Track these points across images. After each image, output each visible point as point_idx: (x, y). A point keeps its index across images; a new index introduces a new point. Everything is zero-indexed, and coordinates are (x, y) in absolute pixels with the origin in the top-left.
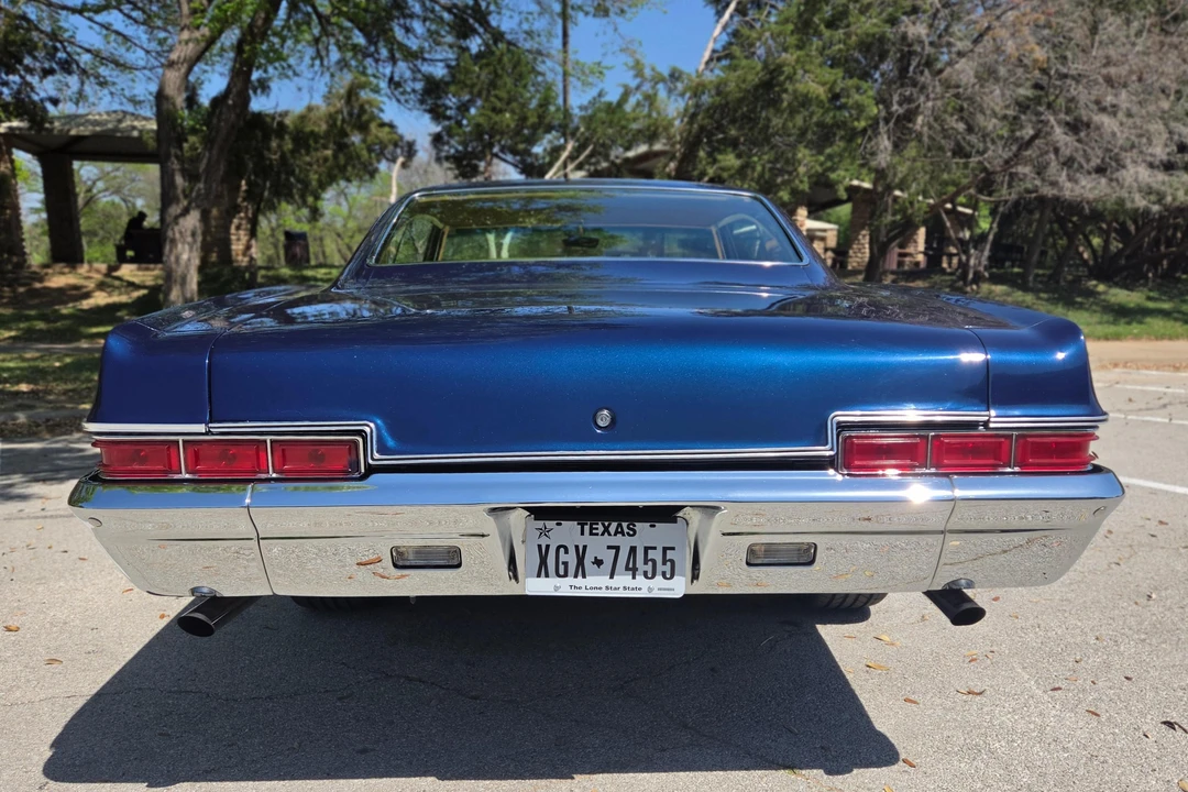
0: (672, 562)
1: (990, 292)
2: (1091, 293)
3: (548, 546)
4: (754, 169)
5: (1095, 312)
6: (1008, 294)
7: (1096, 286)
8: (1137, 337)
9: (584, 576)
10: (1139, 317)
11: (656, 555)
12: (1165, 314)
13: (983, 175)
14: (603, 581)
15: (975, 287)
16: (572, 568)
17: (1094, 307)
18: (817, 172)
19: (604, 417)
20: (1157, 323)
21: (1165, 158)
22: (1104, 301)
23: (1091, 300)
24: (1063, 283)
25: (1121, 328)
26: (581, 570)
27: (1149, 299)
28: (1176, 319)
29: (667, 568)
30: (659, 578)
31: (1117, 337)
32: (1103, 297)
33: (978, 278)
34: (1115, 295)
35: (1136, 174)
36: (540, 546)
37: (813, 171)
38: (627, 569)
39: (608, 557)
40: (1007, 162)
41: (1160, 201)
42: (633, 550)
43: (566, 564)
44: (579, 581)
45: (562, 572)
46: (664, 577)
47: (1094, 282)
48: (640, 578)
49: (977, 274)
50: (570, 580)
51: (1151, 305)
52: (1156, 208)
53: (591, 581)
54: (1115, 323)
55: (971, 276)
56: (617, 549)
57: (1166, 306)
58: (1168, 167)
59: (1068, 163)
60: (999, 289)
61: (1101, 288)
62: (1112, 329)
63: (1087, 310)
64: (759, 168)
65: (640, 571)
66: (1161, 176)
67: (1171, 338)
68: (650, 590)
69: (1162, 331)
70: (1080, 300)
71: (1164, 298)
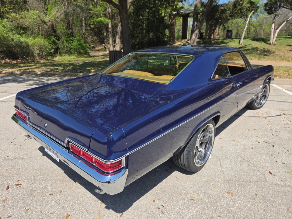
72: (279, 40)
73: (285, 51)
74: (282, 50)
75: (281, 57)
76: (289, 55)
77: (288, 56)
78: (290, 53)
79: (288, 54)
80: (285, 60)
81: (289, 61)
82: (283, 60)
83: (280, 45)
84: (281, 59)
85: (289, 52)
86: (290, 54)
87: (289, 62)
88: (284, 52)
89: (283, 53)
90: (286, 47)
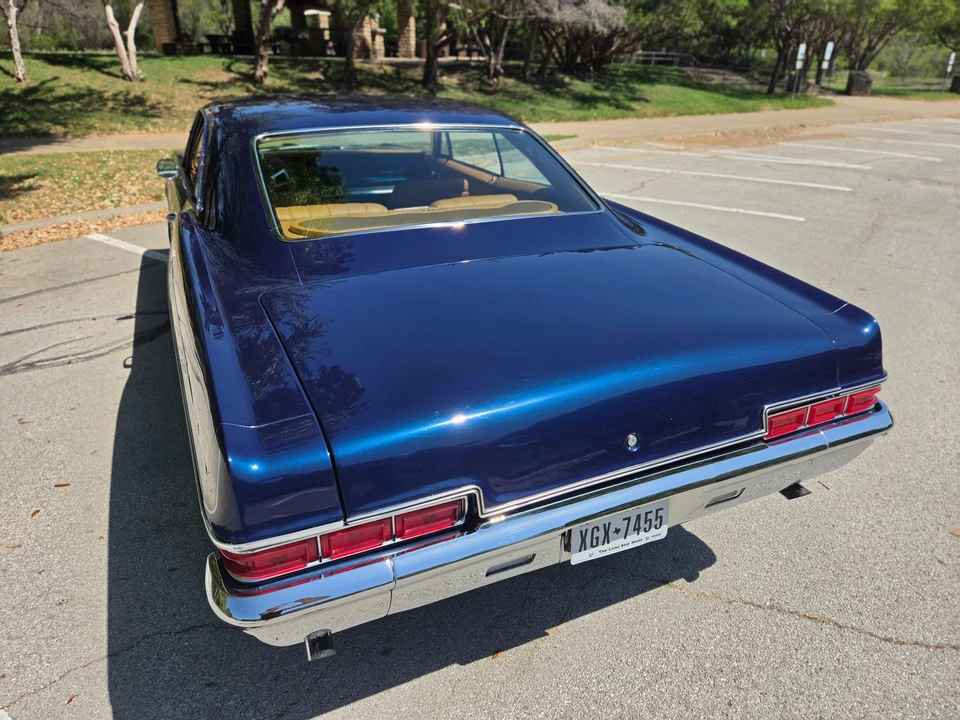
0: (661, 517)
1: (506, 84)
2: (563, 85)
3: (586, 530)
5: (569, 99)
6: (517, 86)
7: (563, 78)
9: (608, 542)
10: (593, 103)
11: (652, 516)
12: (605, 100)
14: (622, 541)
15: (495, 80)
16: (601, 540)
17: (567, 96)
19: (632, 440)
20: (605, 108)
22: (572, 90)
23: (565, 90)
24: (546, 76)
26: (607, 539)
27: (596, 88)
28: (611, 105)
29: (658, 522)
30: (653, 529)
31: (585, 119)
32: (570, 87)
33: (497, 74)
34: (576, 85)
36: (581, 532)
38: (635, 530)
39: (623, 525)
42: (639, 516)
43: (597, 538)
44: (606, 546)
45: (594, 544)
46: (656, 528)
47: (562, 75)
48: (642, 533)
49: (496, 69)
50: (600, 547)
51: (599, 94)
53: (613, 544)
54: (580, 108)
55: (492, 72)
56: (629, 519)
57: (606, 94)
60: (511, 81)
61: (567, 79)
62: (582, 113)
63: (564, 97)
65: (642, 529)
68: (647, 538)
70: (558, 90)
71: (603, 87)
83: (159, 80)
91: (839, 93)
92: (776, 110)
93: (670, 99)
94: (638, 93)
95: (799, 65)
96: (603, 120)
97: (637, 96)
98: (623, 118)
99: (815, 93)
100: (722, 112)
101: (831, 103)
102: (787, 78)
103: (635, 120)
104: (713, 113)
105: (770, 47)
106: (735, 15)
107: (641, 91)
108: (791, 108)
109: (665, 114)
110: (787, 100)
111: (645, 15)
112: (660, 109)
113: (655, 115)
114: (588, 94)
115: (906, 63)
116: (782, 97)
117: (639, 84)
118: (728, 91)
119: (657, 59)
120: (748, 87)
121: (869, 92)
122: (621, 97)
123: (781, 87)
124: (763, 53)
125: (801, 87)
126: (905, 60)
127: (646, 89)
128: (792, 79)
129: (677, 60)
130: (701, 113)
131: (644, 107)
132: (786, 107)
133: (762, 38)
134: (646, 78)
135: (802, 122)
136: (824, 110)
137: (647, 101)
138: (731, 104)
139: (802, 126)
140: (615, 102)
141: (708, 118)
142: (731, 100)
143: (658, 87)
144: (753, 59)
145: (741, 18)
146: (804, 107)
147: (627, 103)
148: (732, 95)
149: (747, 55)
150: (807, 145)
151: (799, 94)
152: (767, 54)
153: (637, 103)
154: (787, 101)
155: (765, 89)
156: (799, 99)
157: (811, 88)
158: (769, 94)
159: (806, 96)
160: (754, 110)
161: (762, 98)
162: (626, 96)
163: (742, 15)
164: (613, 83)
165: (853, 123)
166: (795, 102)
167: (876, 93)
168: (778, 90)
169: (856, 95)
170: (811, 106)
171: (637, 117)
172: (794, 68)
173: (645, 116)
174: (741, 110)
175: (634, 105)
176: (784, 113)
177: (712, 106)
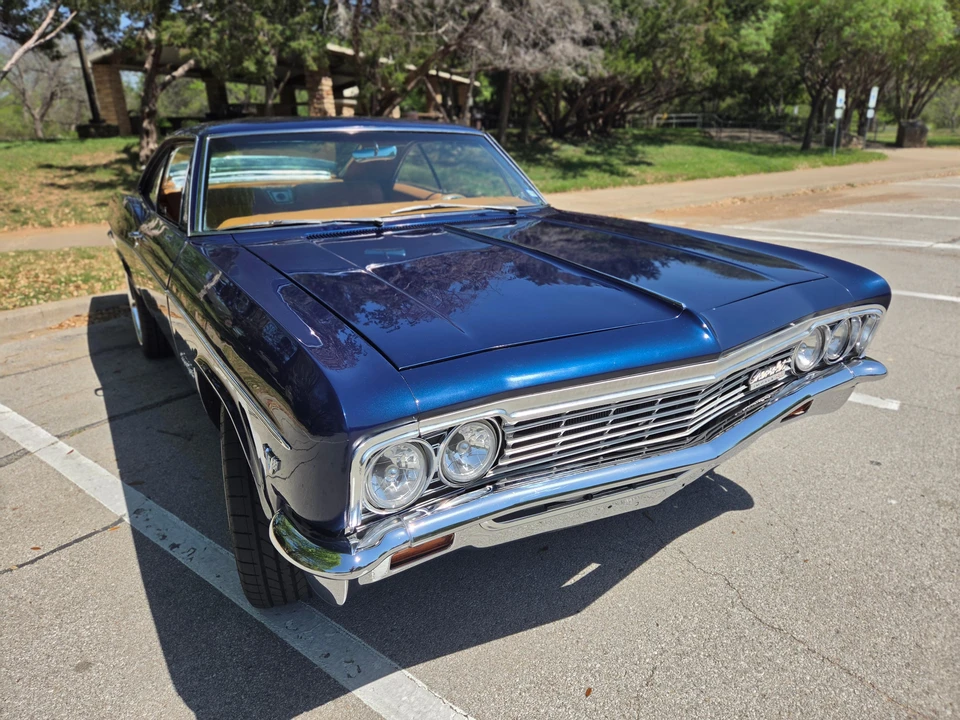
2: (549, 150)
4: (208, 35)
5: (549, 166)
7: (551, 143)
8: (578, 188)
10: (580, 169)
12: (596, 166)
13: (442, 48)
17: (549, 163)
18: (278, 41)
20: (592, 175)
21: (584, 34)
22: (556, 156)
23: (547, 156)
24: (527, 142)
25: (569, 183)
27: (588, 153)
28: (605, 171)
32: (555, 153)
34: (564, 151)
35: (564, 48)
37: (275, 40)
40: (461, 36)
41: (585, 74)
47: (550, 140)
51: (589, 159)
52: (582, 80)
54: (564, 178)
57: (599, 159)
58: (587, 43)
59: (508, 35)
61: (555, 145)
62: (560, 183)
64: (214, 35)
66: (584, 52)
67: (602, 187)
69: (596, 182)
70: (539, 156)
71: (598, 151)
72: (8, 148)
73: (32, 188)
74: (22, 187)
75: (14, 211)
76: (47, 202)
77: (45, 206)
78: (51, 194)
79: (42, 197)
80: (33, 225)
81: (48, 225)
82: (25, 223)
83: (11, 168)
84: (17, 222)
85: (47, 189)
86: (52, 198)
87: (49, 230)
88: (27, 193)
89: (24, 198)
90: (33, 174)
91: (889, 145)
92: (814, 167)
93: (679, 160)
94: (640, 155)
95: (839, 114)
96: (587, 189)
97: (637, 159)
98: (614, 186)
99: (860, 147)
100: (745, 173)
101: (881, 157)
102: (823, 132)
103: (630, 189)
104: (733, 175)
105: (803, 102)
106: (756, 62)
107: (643, 153)
108: (833, 165)
109: (670, 179)
110: (826, 155)
111: (637, 61)
112: (664, 173)
113: (658, 181)
114: (575, 160)
115: (953, 114)
116: (819, 152)
117: (643, 145)
118: (755, 150)
119: (679, 121)
120: (780, 144)
121: (925, 143)
122: (615, 161)
123: (818, 142)
124: (796, 110)
125: (843, 141)
126: (951, 111)
127: (651, 152)
128: (830, 134)
129: (700, 120)
130: (718, 176)
131: (643, 172)
132: (826, 164)
133: (792, 94)
134: (657, 140)
135: (851, 181)
136: (874, 165)
137: (649, 164)
138: (755, 163)
139: (851, 185)
140: (607, 168)
141: (728, 180)
142: (757, 158)
143: (667, 148)
144: (785, 116)
145: (762, 65)
146: (849, 163)
147: (623, 168)
148: (759, 153)
149: (777, 111)
150: (862, 212)
151: (841, 148)
152: (799, 110)
153: (636, 167)
154: (826, 157)
155: (799, 145)
156: (842, 153)
157: (855, 140)
158: (805, 150)
159: (850, 150)
160: (785, 169)
161: (797, 155)
162: (623, 160)
163: (764, 62)
164: (613, 145)
165: (914, 179)
166: (836, 157)
167: (932, 144)
168: (814, 146)
169: (909, 147)
170: (858, 161)
171: (633, 184)
172: (833, 120)
173: (644, 182)
174: (769, 170)
175: (631, 170)
176: (826, 171)
177: (731, 166)
